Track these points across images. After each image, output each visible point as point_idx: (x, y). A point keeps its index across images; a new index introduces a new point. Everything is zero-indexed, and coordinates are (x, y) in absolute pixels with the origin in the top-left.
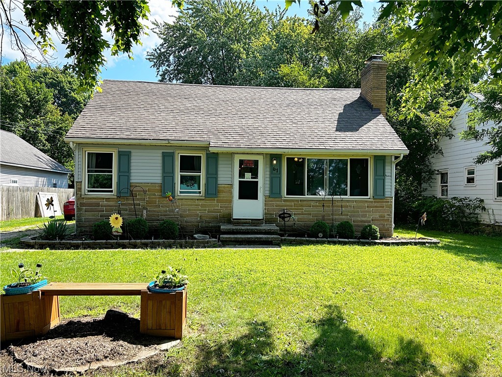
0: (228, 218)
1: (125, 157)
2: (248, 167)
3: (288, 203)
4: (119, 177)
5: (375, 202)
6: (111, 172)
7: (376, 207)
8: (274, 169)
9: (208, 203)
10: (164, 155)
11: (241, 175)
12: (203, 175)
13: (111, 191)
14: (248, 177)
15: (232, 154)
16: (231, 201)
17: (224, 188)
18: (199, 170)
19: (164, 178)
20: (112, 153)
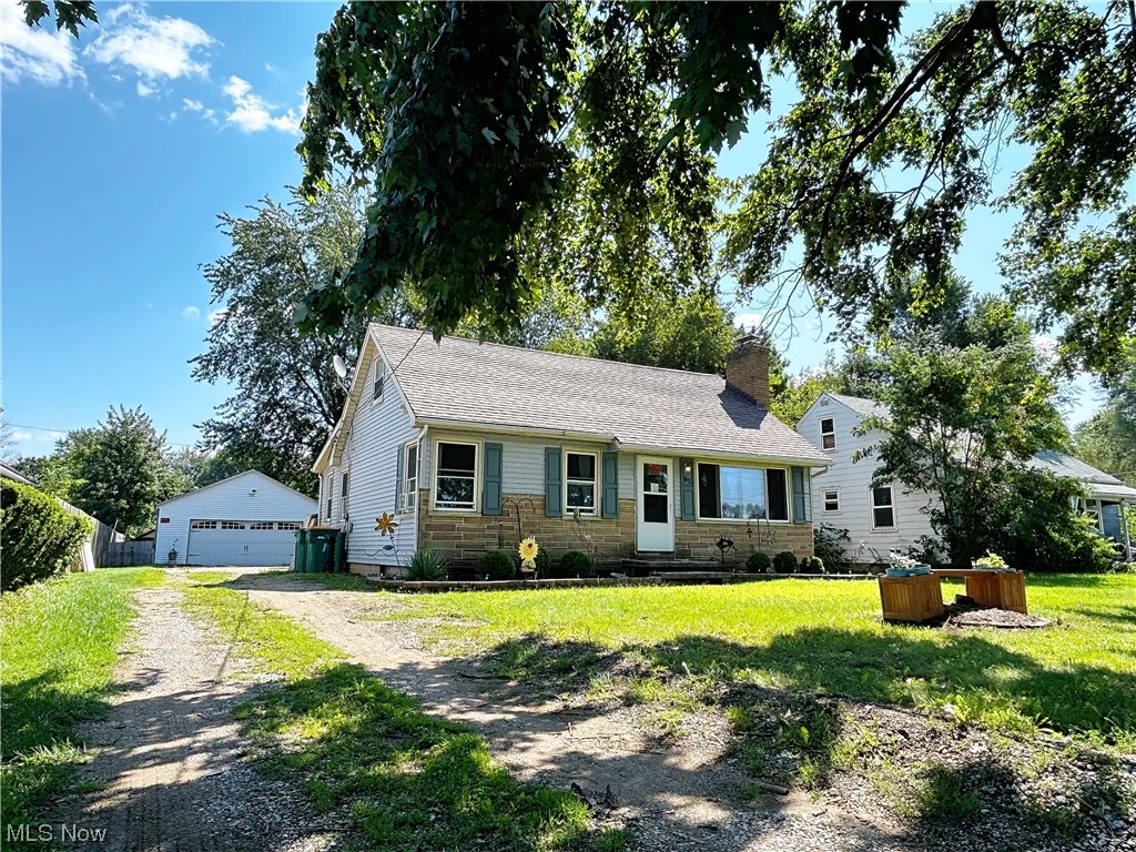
0: (630, 549)
1: (494, 452)
2: (653, 475)
3: (702, 529)
4: (486, 484)
5: (796, 528)
6: (472, 475)
7: (797, 534)
8: (686, 479)
9: (605, 526)
10: (548, 452)
11: (647, 487)
12: (597, 484)
13: (471, 507)
14: (655, 489)
15: (634, 455)
16: (634, 525)
17: (626, 504)
18: (592, 477)
19: (547, 487)
20: (474, 447)
